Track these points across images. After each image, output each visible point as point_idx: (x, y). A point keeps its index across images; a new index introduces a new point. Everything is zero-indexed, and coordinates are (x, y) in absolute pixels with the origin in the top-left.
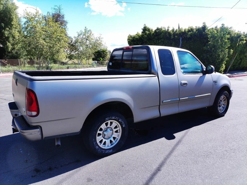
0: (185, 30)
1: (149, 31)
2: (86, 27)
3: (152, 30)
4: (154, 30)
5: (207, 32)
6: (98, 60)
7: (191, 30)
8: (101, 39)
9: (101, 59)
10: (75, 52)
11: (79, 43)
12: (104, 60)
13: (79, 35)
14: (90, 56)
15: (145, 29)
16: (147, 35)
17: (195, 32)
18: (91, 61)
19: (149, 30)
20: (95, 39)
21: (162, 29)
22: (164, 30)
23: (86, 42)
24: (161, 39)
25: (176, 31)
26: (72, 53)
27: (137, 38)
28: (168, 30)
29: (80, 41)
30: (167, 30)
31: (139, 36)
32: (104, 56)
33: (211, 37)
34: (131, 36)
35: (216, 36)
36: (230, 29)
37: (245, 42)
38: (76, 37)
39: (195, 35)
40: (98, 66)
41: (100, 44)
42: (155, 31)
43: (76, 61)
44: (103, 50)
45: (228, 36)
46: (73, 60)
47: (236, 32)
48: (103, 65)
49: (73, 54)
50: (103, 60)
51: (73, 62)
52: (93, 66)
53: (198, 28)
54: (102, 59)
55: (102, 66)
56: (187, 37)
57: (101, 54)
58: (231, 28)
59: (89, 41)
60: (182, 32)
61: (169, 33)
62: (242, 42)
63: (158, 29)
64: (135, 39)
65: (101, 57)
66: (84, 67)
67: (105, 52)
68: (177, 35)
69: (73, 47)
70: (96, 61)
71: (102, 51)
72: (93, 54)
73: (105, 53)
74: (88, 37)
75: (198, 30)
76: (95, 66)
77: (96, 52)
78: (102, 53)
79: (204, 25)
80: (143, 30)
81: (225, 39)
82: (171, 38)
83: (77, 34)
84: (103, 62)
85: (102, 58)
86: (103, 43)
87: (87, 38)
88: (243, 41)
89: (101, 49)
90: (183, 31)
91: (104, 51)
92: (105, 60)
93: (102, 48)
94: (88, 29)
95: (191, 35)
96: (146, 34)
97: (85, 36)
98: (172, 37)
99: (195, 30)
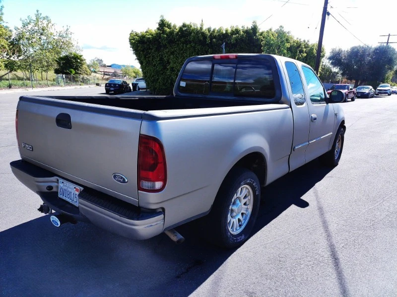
0: (227, 31)
1: (170, 28)
2: (37, 11)
3: (175, 26)
4: (177, 27)
5: (260, 36)
6: (66, 73)
7: (236, 31)
8: (70, 36)
9: (71, 72)
10: (19, 56)
11: (25, 41)
12: (78, 73)
13: (25, 25)
14: (50, 66)
15: (163, 24)
16: (167, 35)
17: (243, 35)
18: (51, 74)
19: (169, 26)
20: (58, 34)
21: (191, 26)
22: (194, 29)
23: (40, 38)
24: (190, 42)
25: (214, 31)
26: (12, 58)
27: (149, 38)
28: (201, 28)
29: (27, 35)
30: (199, 29)
31: (152, 35)
32: (77, 66)
33: (266, 45)
34: (136, 34)
35: (272, 44)
36: (287, 35)
37: (305, 55)
38: (19, 28)
39: (242, 40)
40: (67, 84)
41: (69, 44)
42: (181, 29)
43: (20, 73)
44: (74, 55)
45: (288, 45)
46: (15, 73)
47: (295, 39)
48: (77, 81)
49: (14, 59)
50: (76, 73)
51: (15, 74)
52: (59, 84)
53: (246, 28)
54: (74, 72)
55: (74, 83)
56: (231, 43)
57: (72, 62)
58: (288, 33)
59: (45, 38)
60: (223, 35)
61: (203, 34)
62: (302, 55)
63: (184, 25)
64: (145, 39)
65: (72, 68)
66: (40, 84)
67: (79, 59)
68: (215, 37)
69: (13, 47)
70: (63, 74)
71: (73, 57)
72: (56, 61)
73: (79, 61)
74: (43, 30)
75: (246, 32)
76: (62, 84)
77: (61, 59)
78: (74, 61)
79: (254, 26)
80: (159, 25)
81: (284, 48)
82: (206, 41)
83: (21, 22)
84: (77, 77)
85: (75, 69)
86: (74, 43)
87: (41, 31)
88: (303, 53)
89: (71, 54)
90: (224, 32)
91: (77, 57)
92: (80, 74)
93: (73, 51)
94: (43, 15)
95: (236, 40)
96: (164, 32)
97: (36, 28)
98: (208, 41)
99: (242, 33)
